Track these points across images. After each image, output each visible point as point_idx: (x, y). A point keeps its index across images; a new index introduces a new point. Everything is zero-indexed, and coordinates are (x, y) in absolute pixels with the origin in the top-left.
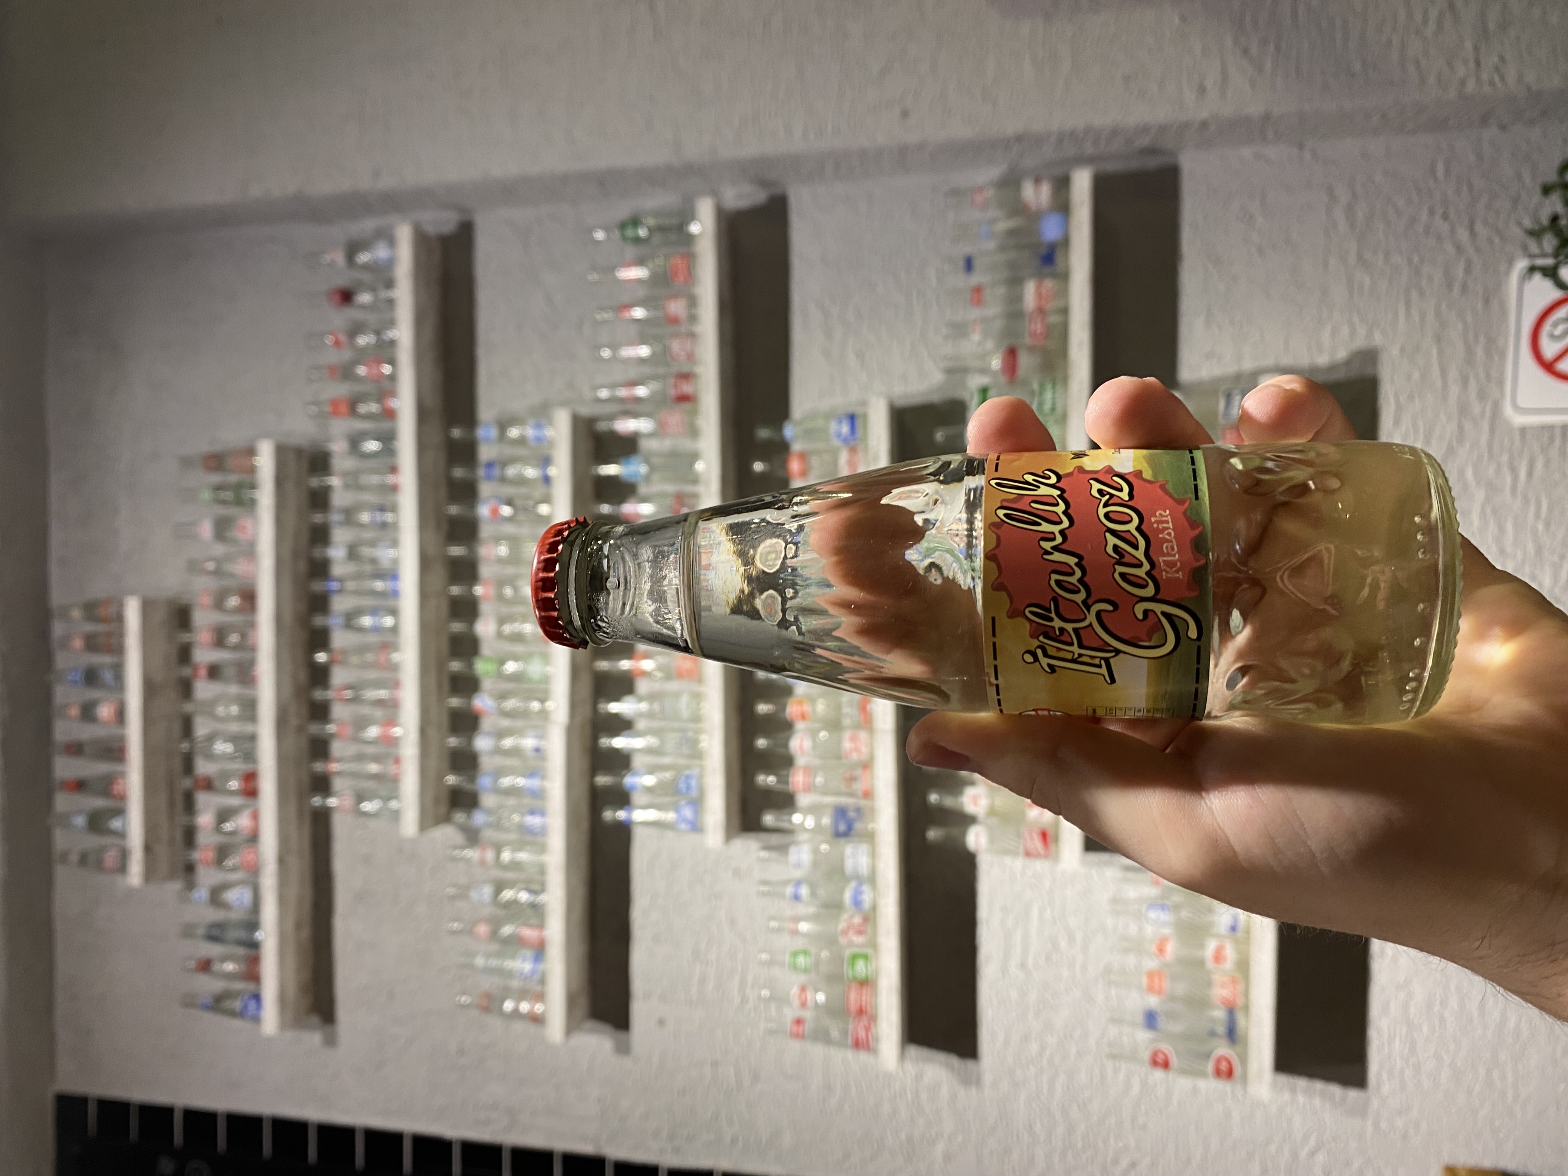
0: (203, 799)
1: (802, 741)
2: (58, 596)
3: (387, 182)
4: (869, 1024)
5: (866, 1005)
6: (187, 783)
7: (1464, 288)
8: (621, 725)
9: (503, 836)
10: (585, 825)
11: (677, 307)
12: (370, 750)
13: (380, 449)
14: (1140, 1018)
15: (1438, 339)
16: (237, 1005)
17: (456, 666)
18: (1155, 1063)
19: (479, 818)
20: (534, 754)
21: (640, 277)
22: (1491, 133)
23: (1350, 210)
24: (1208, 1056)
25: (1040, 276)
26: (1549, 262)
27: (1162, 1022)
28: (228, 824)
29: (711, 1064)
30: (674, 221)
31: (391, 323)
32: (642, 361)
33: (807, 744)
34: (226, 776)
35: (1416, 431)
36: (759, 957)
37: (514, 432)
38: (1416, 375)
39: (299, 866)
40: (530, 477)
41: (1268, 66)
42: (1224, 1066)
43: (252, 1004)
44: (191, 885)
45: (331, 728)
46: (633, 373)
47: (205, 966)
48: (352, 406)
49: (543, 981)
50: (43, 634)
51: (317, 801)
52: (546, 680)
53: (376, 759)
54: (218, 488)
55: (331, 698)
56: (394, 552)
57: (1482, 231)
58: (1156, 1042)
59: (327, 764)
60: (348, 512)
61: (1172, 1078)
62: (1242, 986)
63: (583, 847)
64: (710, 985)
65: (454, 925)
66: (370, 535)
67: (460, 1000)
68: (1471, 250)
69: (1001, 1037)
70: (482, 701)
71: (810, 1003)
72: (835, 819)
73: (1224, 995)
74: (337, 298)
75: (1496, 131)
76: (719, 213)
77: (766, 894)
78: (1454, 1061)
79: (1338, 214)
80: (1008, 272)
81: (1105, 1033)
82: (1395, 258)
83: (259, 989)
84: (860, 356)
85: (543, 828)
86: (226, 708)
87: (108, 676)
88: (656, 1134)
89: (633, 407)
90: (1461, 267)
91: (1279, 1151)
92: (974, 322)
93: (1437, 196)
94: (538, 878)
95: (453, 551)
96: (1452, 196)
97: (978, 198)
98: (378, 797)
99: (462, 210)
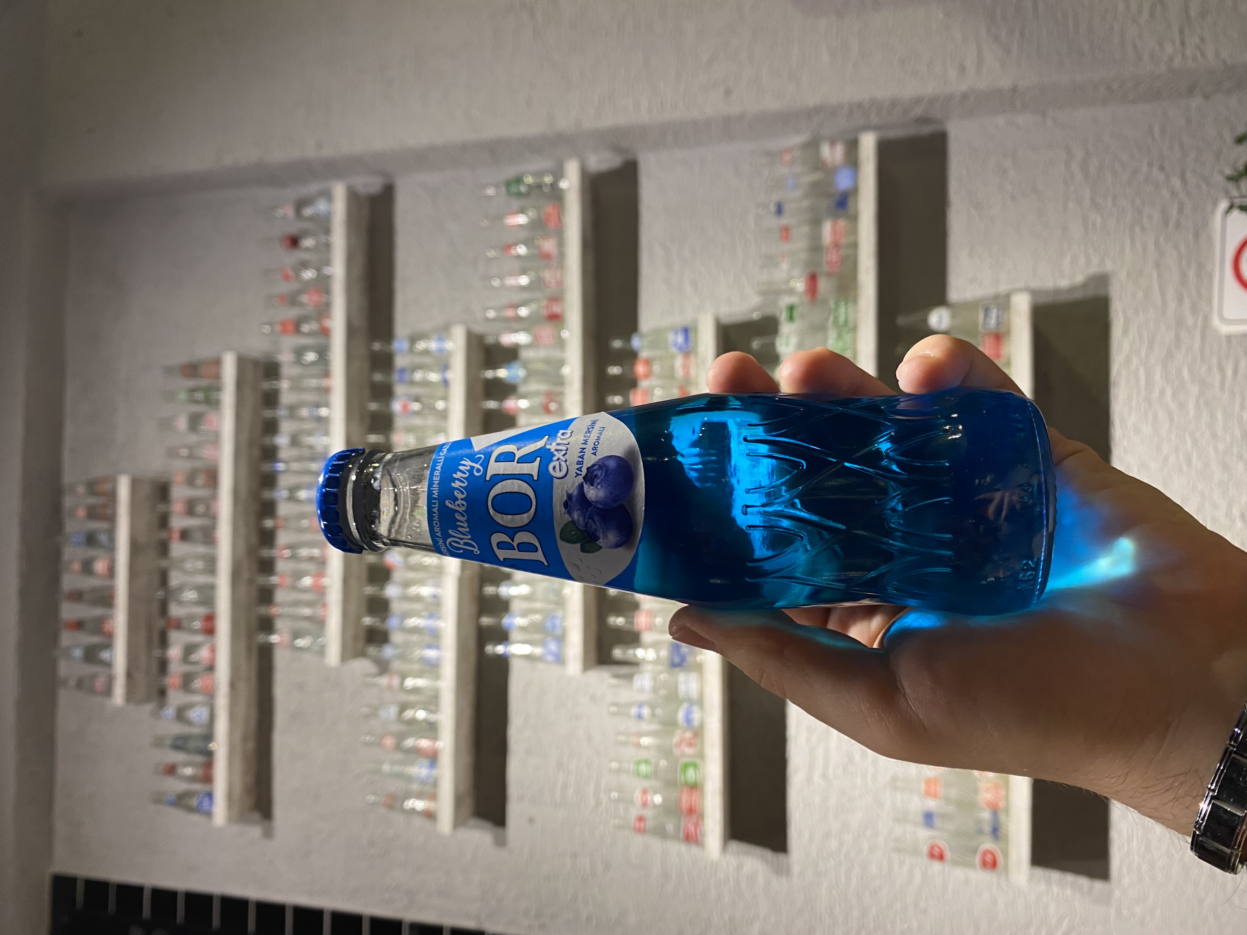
0: (174, 636)
2: (68, 476)
3: (327, 152)
4: (698, 821)
5: (695, 805)
6: (162, 623)
7: (1178, 225)
9: (407, 666)
10: (472, 658)
11: (549, 245)
12: (306, 596)
13: (316, 359)
14: (920, 819)
15: (1158, 265)
16: (194, 802)
18: (932, 855)
19: (388, 651)
20: (431, 600)
21: (521, 223)
22: (1196, 102)
23: (1084, 164)
24: (976, 850)
25: (835, 217)
27: (937, 822)
28: (193, 656)
29: (571, 855)
30: (548, 179)
31: (329, 263)
32: (523, 288)
34: (192, 618)
35: (1141, 338)
36: (610, 766)
37: (421, 345)
38: (1140, 295)
39: (247, 689)
40: (433, 380)
41: (1015, 49)
42: (989, 858)
43: (206, 801)
44: (162, 705)
45: (274, 580)
46: (516, 298)
47: (171, 770)
48: (296, 326)
49: (435, 784)
50: (57, 506)
51: (262, 638)
53: (309, 604)
54: (193, 390)
55: (275, 556)
56: (326, 439)
57: (1191, 179)
58: (933, 837)
59: (270, 607)
60: (293, 409)
61: (946, 869)
62: (1002, 792)
63: (470, 676)
64: (571, 791)
65: (368, 738)
66: (308, 426)
67: (369, 800)
68: (1183, 195)
69: (807, 835)
70: (393, 557)
71: (649, 804)
72: (670, 653)
73: (989, 799)
74: (287, 243)
75: (1201, 100)
76: (584, 173)
77: (616, 714)
78: (1182, 858)
79: (1075, 167)
80: (809, 215)
81: (892, 831)
82: (1121, 202)
83: (212, 789)
84: (694, 284)
85: (438, 658)
86: (193, 564)
87: (103, 539)
88: (526, 913)
89: (514, 325)
90: (1175, 208)
91: (1038, 933)
92: (783, 254)
93: (1155, 152)
94: (434, 700)
95: (372, 438)
96: (1166, 151)
97: (787, 158)
98: (309, 635)
99: (386, 175)
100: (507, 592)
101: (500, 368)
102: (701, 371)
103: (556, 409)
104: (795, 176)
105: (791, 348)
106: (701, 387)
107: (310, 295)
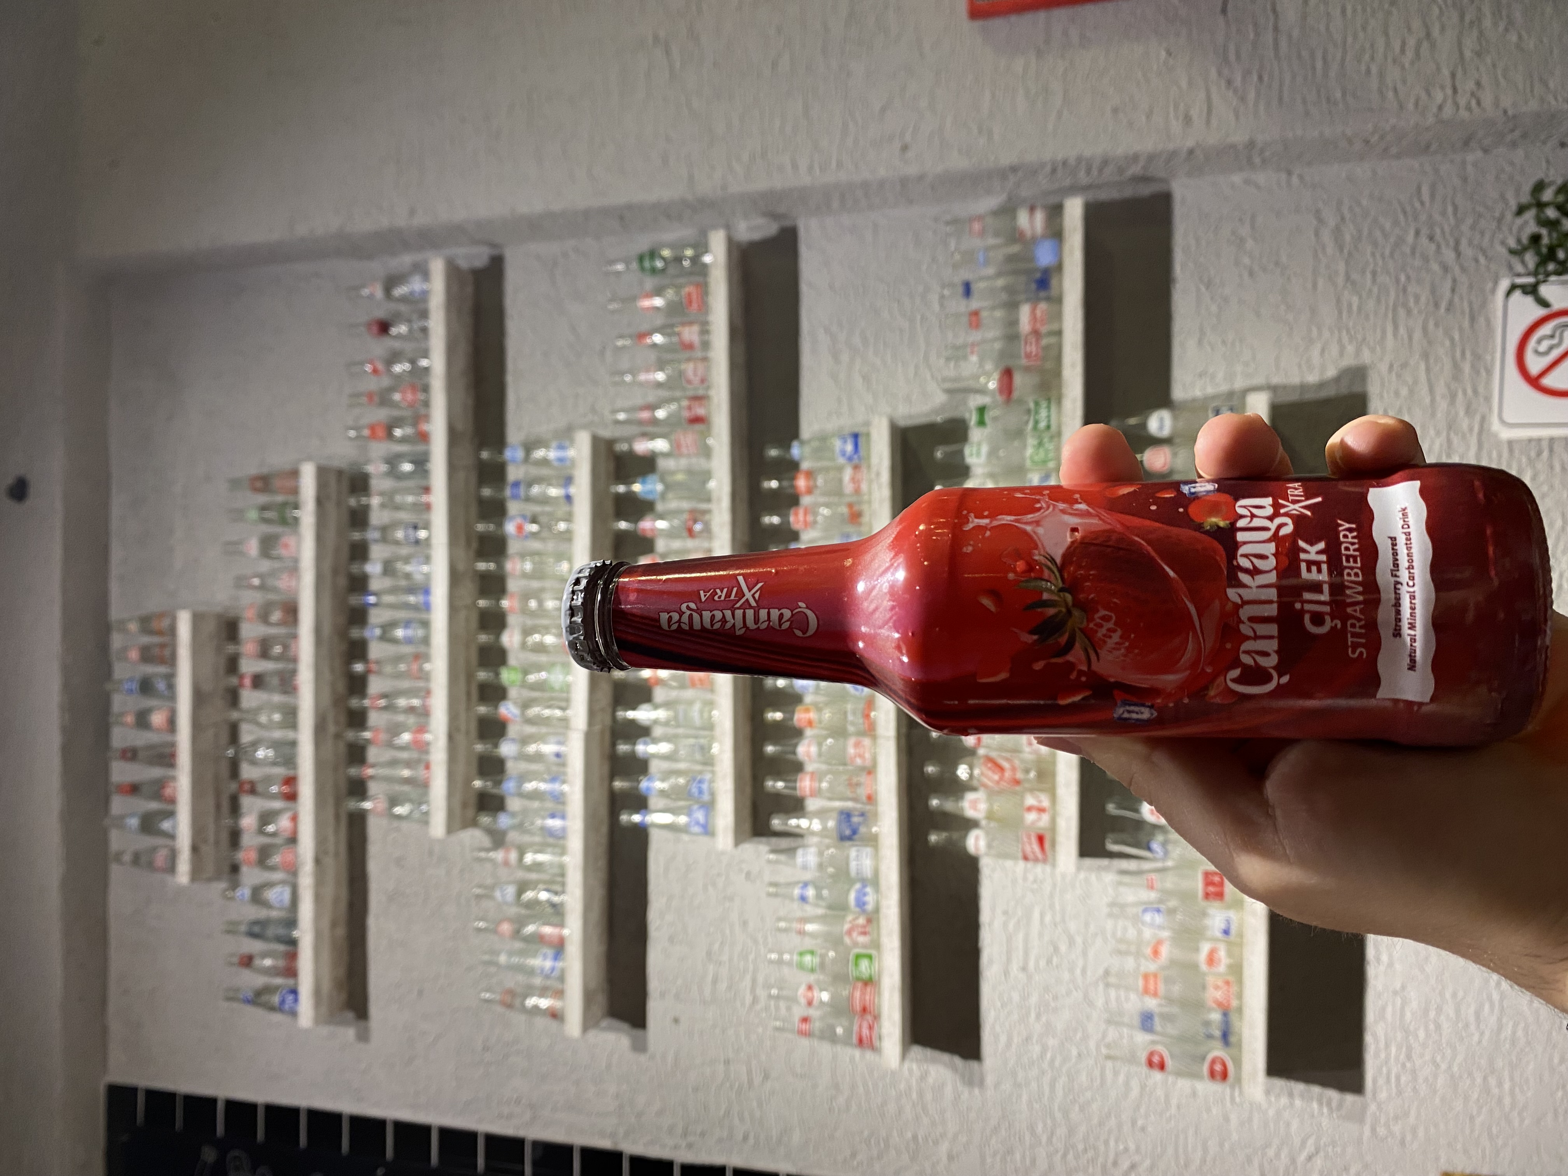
0: (247, 802)
1: (809, 745)
2: (116, 611)
3: (421, 220)
4: (873, 1022)
6: (233, 786)
7: (1450, 307)
8: (641, 731)
9: (527, 838)
10: (604, 829)
11: (690, 334)
12: (405, 755)
13: (413, 470)
14: (1136, 1021)
15: (1425, 356)
16: (276, 999)
17: (482, 675)
18: (1150, 1064)
19: (504, 821)
20: (555, 759)
21: (659, 305)
22: (1473, 156)
23: (1337, 232)
24: (1203, 1058)
25: (1035, 301)
26: (1530, 280)
27: (1157, 1025)
28: (270, 827)
29: (725, 1062)
30: (689, 252)
31: (426, 354)
32: (659, 385)
33: (814, 749)
34: (268, 780)
36: (769, 956)
37: (539, 454)
38: (1404, 392)
39: (336, 867)
40: (553, 496)
41: (1252, 95)
42: (1218, 1068)
43: (290, 998)
44: (235, 885)
45: (367, 735)
46: (652, 397)
47: (247, 961)
48: (387, 430)
49: (562, 978)
50: (104, 647)
51: (352, 804)
52: (567, 688)
53: (408, 764)
54: (264, 508)
55: (367, 707)
57: (1467, 251)
58: (1153, 1042)
59: (364, 769)
60: (385, 529)
61: (1170, 1080)
62: (1234, 989)
63: (602, 850)
64: (723, 986)
65: (480, 924)
66: (404, 551)
67: (484, 996)
68: (1457, 270)
69: (1003, 1039)
70: (507, 709)
71: (815, 1002)
72: (839, 823)
73: (1219, 997)
74: (375, 329)
75: (1479, 154)
76: (732, 245)
77: (775, 895)
78: (1450, 1067)
79: (1326, 236)
80: (1004, 296)
81: (1104, 1036)
82: (1382, 278)
83: (296, 984)
84: (866, 378)
85: (564, 829)
86: (269, 717)
87: (161, 686)
88: (671, 1130)
89: (650, 429)
90: (1448, 284)
91: (1278, 1155)
92: (973, 345)
93: (1423, 217)
94: (559, 879)
95: (482, 566)
96: (1438, 217)
97: (977, 226)
98: (410, 800)
99: (493, 245)
100: (646, 750)
101: (634, 482)
102: (875, 486)
103: (701, 532)
104: (987, 249)
105: (983, 458)
106: (876, 505)
107: (403, 392)
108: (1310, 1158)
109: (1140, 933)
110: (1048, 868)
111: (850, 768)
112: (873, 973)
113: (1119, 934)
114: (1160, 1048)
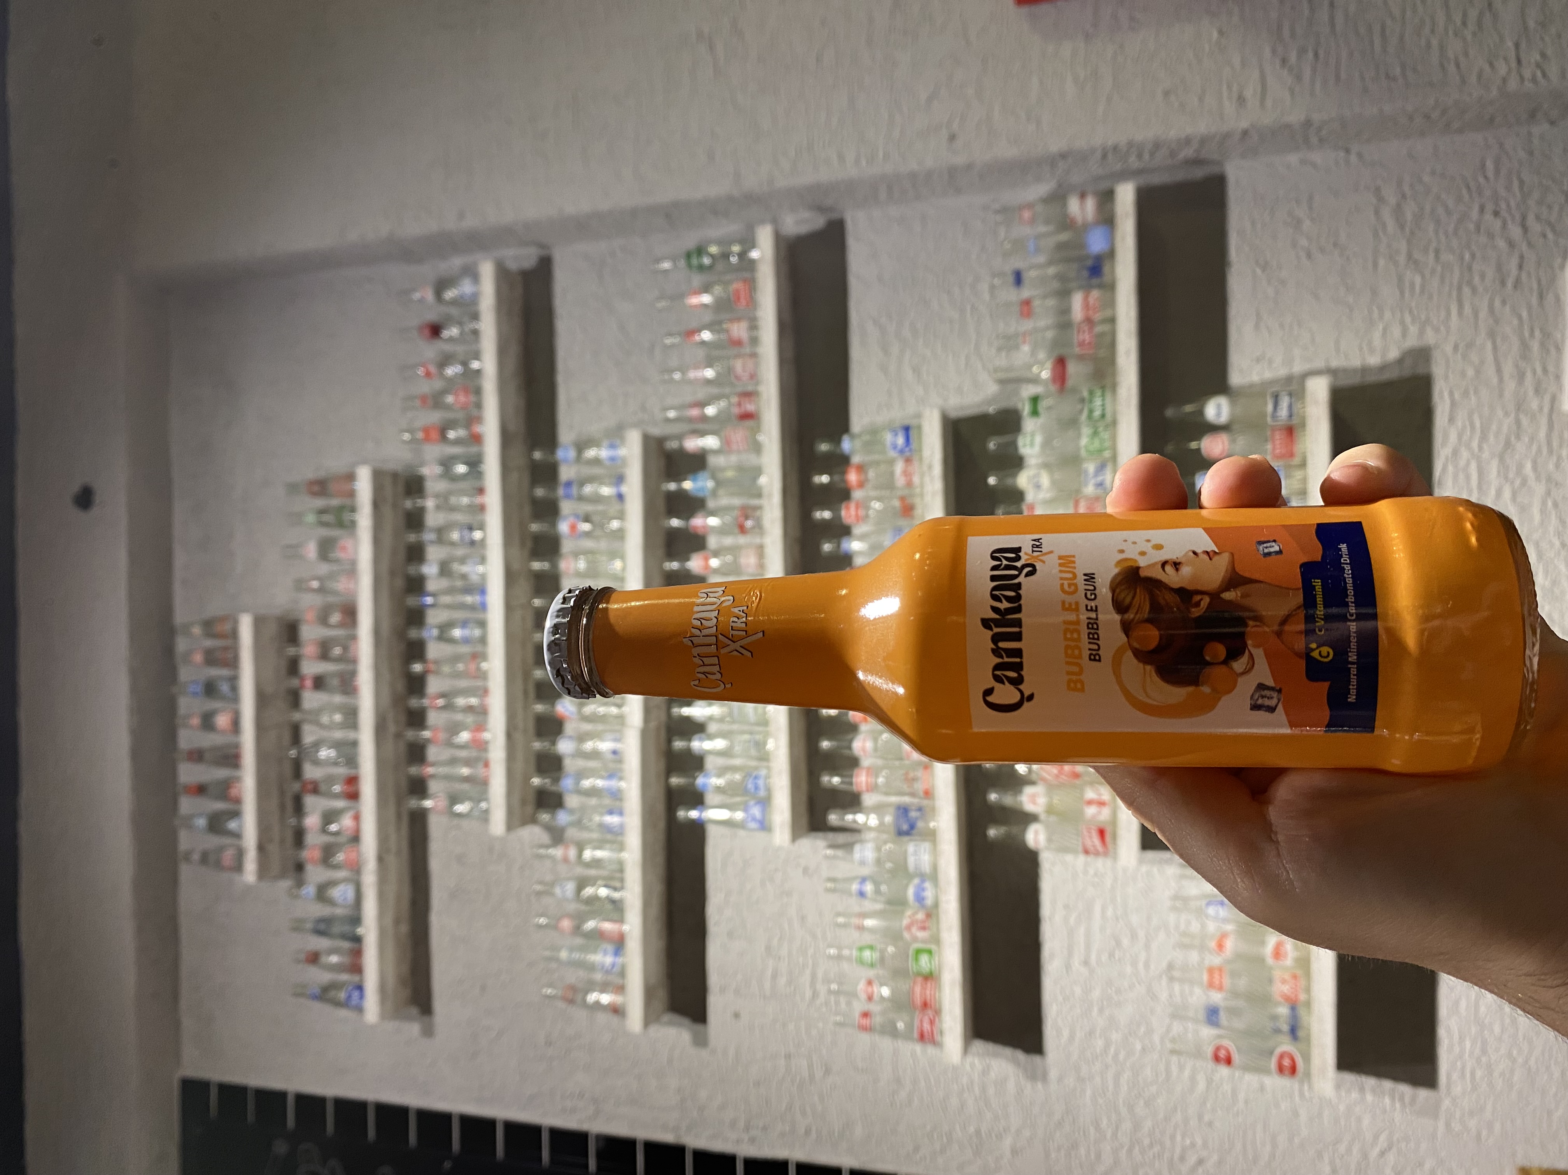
0: (310, 801)
1: (864, 740)
2: (181, 615)
3: (470, 222)
4: (934, 1017)
5: (931, 1000)
6: (296, 786)
7: (1517, 284)
8: (696, 728)
9: (585, 835)
10: (662, 825)
11: (739, 330)
12: (463, 754)
13: (467, 472)
14: (1202, 1015)
15: (1492, 335)
16: (342, 995)
18: (1217, 1058)
19: (562, 818)
20: (610, 756)
21: (706, 302)
22: (1539, 129)
23: (1398, 211)
24: (1271, 1053)
25: (1087, 288)
27: (1223, 1019)
28: (333, 826)
29: (785, 1055)
30: (736, 248)
31: (477, 356)
32: (708, 382)
33: (869, 745)
34: (331, 780)
35: (1472, 426)
36: (827, 952)
37: (591, 453)
38: (1470, 372)
39: (398, 865)
40: (605, 495)
41: (1307, 73)
42: (1286, 1062)
43: (356, 994)
44: (300, 883)
45: (426, 734)
46: (701, 394)
47: (314, 958)
48: (442, 432)
49: (622, 974)
50: (169, 651)
51: (413, 803)
53: (468, 763)
54: (322, 512)
55: (426, 705)
56: (482, 568)
57: (1535, 227)
58: (1219, 1037)
59: (424, 767)
60: (441, 532)
61: (1237, 1074)
62: (1302, 983)
63: (659, 845)
64: (782, 981)
65: (541, 920)
66: (460, 552)
67: (546, 992)
68: (1524, 247)
69: (1066, 1033)
70: (564, 707)
71: (876, 997)
72: (897, 818)
73: (1286, 991)
74: (427, 332)
75: (1546, 126)
76: (779, 238)
77: (833, 891)
78: (1526, 1062)
79: (1387, 214)
80: (1056, 285)
81: (1169, 1029)
82: (1447, 257)
83: (361, 980)
84: (916, 370)
85: (622, 826)
86: (330, 717)
87: (225, 688)
88: (733, 1124)
89: (700, 426)
90: (1514, 262)
91: (1349, 1150)
92: (1024, 334)
93: (1488, 193)
94: (618, 875)
95: (537, 565)
96: (1502, 192)
97: (1026, 214)
98: (470, 799)
99: (542, 246)
100: (701, 746)
101: (685, 480)
102: (927, 479)
103: (753, 528)
104: (1038, 237)
105: (1037, 449)
106: (928, 498)
107: (456, 394)
108: (1382, 1153)
109: (1203, 926)
110: (1109, 862)
111: (907, 762)
112: (933, 967)
113: (1182, 927)
114: (1226, 1043)
